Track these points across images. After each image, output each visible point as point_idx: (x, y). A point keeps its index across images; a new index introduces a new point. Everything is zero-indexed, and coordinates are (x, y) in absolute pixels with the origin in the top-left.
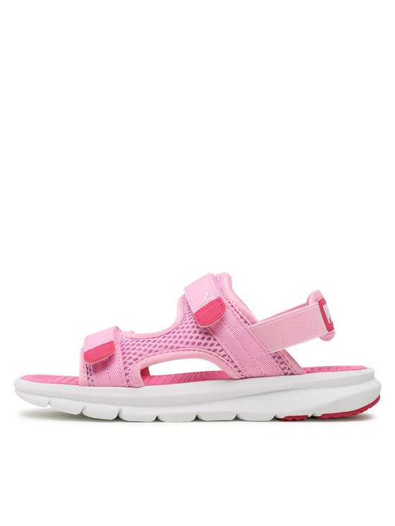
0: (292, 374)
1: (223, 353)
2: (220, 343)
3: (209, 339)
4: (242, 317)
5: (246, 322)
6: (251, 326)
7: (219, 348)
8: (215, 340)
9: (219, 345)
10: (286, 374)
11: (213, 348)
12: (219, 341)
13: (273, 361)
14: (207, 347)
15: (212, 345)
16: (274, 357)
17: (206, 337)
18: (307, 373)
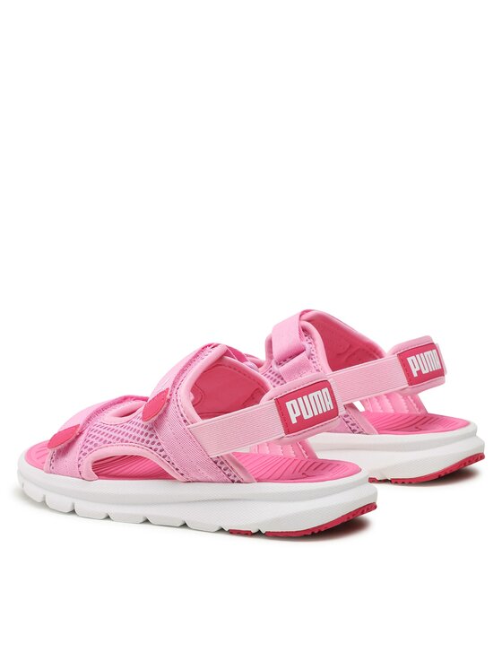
0: (239, 482)
1: (162, 454)
2: (161, 441)
3: (151, 436)
4: (182, 415)
5: (185, 421)
6: (192, 425)
7: (159, 447)
8: (157, 438)
9: (159, 444)
10: (233, 481)
11: (154, 447)
12: (160, 440)
13: (215, 466)
14: (149, 445)
15: (153, 443)
16: (216, 463)
17: (150, 433)
18: (259, 480)
